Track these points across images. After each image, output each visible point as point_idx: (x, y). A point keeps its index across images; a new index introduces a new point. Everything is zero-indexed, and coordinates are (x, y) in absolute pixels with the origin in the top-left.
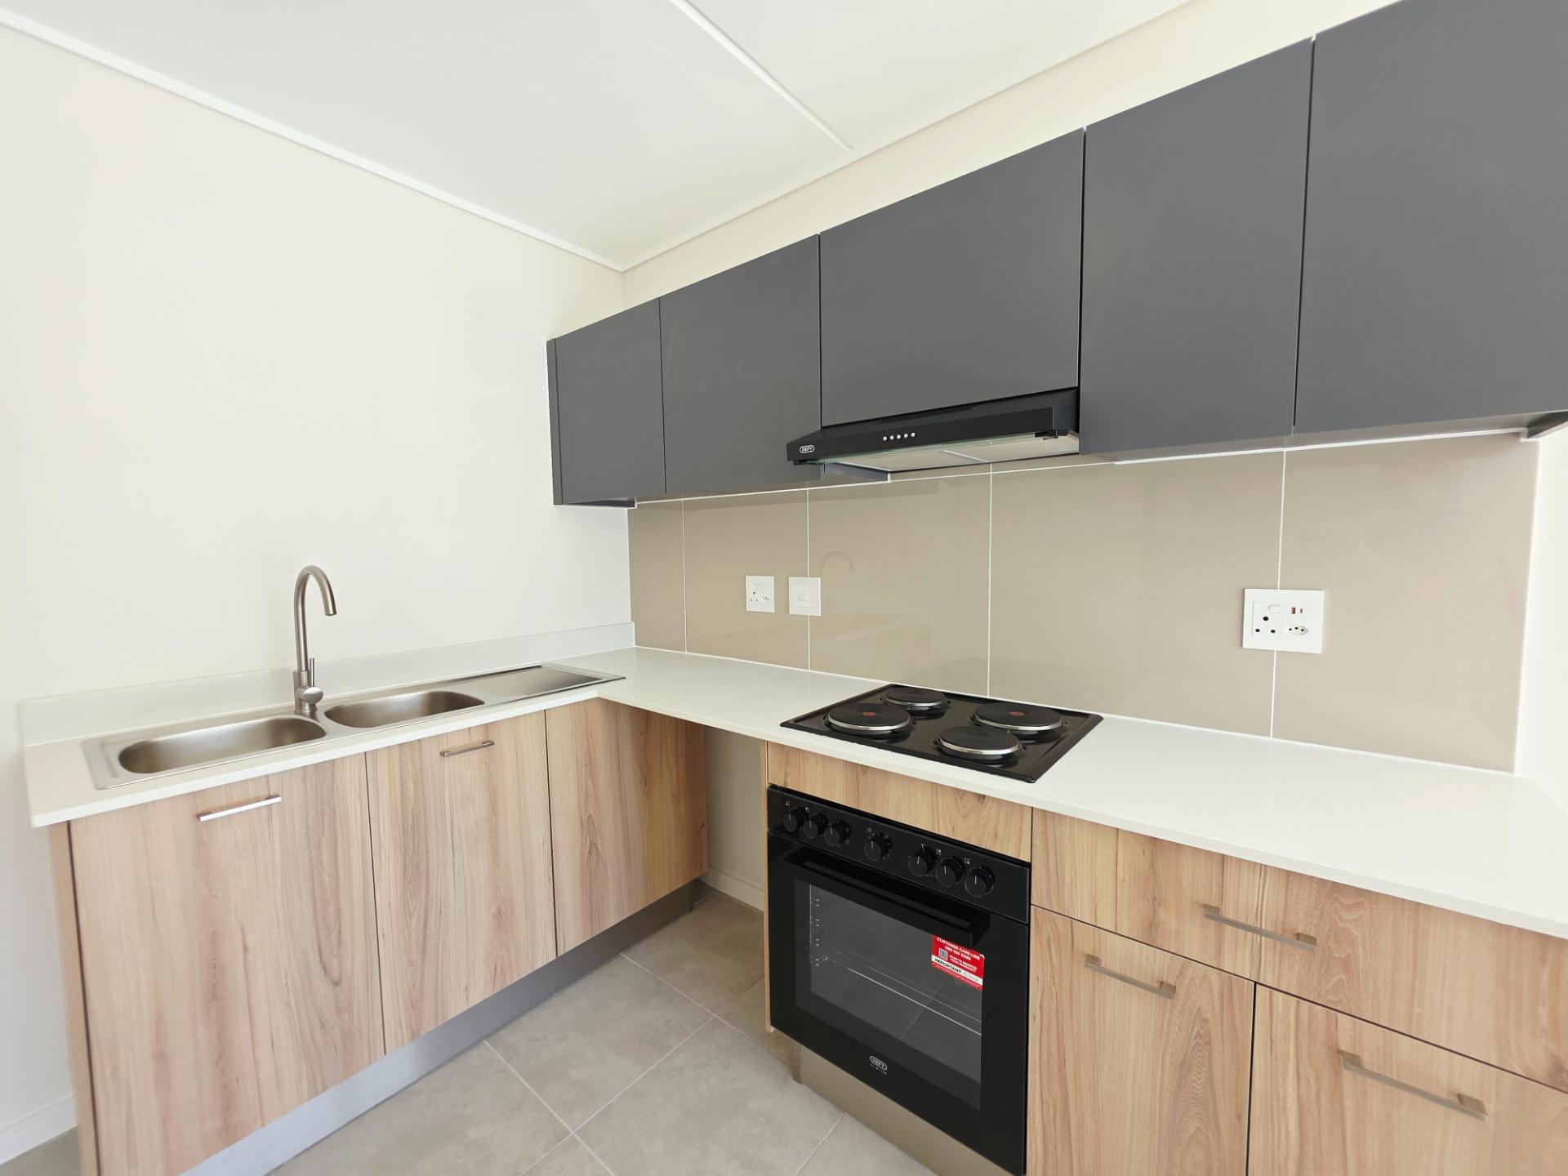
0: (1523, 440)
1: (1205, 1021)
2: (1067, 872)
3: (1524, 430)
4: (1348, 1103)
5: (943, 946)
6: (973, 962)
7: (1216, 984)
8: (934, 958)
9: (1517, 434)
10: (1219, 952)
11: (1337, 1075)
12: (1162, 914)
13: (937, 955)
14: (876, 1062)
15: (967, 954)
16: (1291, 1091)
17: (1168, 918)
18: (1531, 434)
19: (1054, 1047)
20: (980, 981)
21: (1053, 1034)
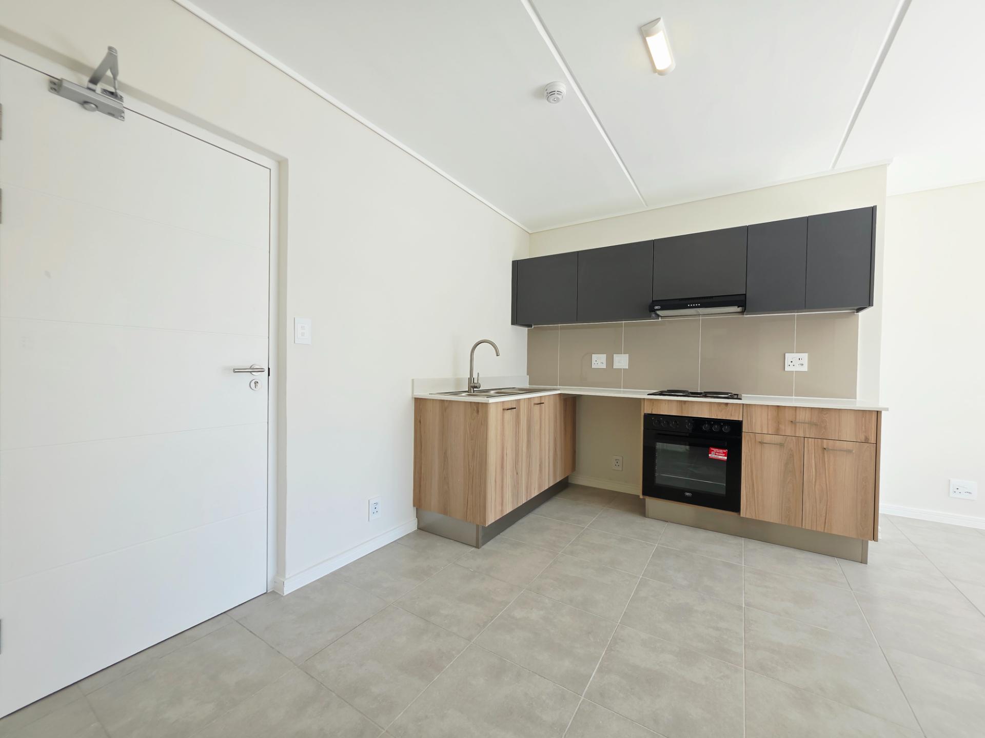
0: (856, 314)
1: (792, 450)
2: (754, 421)
3: (855, 311)
4: (826, 460)
5: (713, 451)
6: (724, 453)
7: (794, 440)
8: (710, 455)
9: (854, 312)
10: (795, 432)
11: (824, 454)
12: (780, 426)
13: (711, 454)
14: (687, 494)
15: (721, 451)
16: (813, 461)
17: (782, 427)
18: (857, 312)
19: (750, 471)
20: (726, 458)
21: (749, 467)
